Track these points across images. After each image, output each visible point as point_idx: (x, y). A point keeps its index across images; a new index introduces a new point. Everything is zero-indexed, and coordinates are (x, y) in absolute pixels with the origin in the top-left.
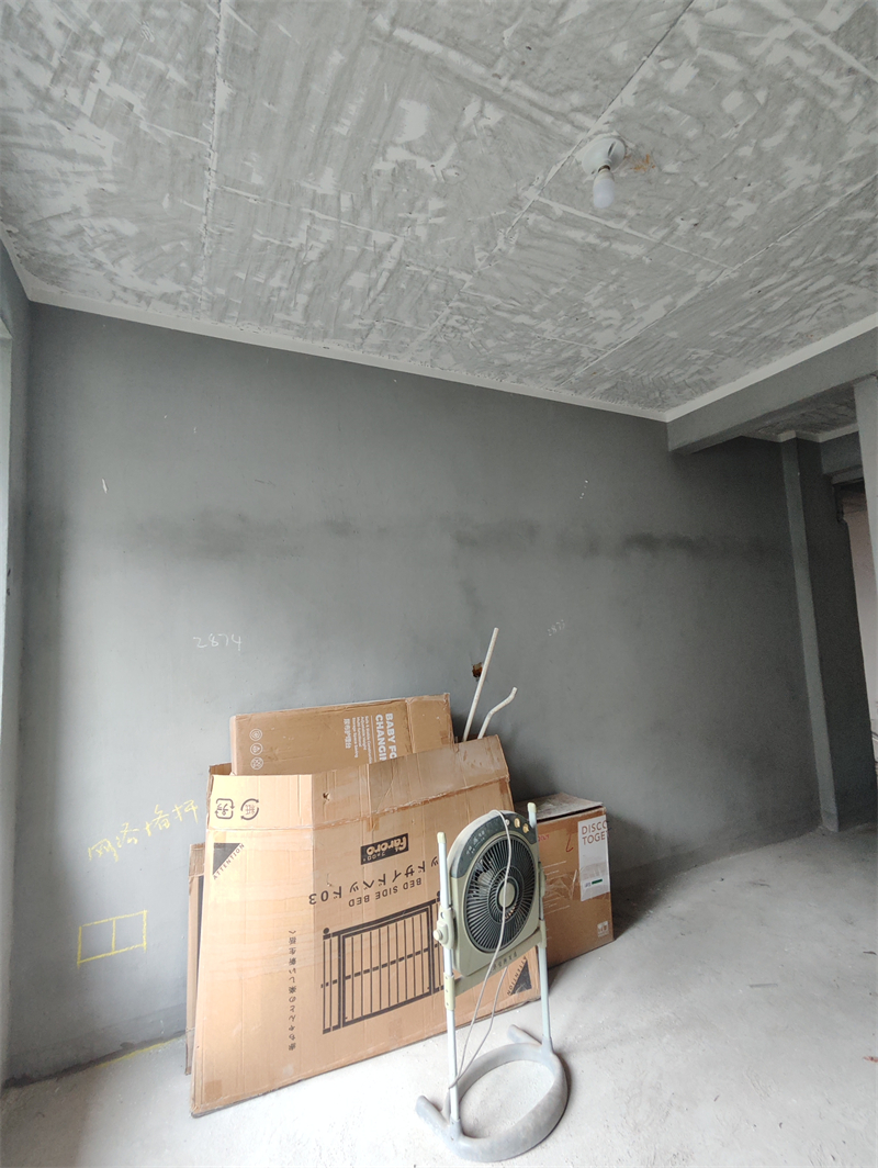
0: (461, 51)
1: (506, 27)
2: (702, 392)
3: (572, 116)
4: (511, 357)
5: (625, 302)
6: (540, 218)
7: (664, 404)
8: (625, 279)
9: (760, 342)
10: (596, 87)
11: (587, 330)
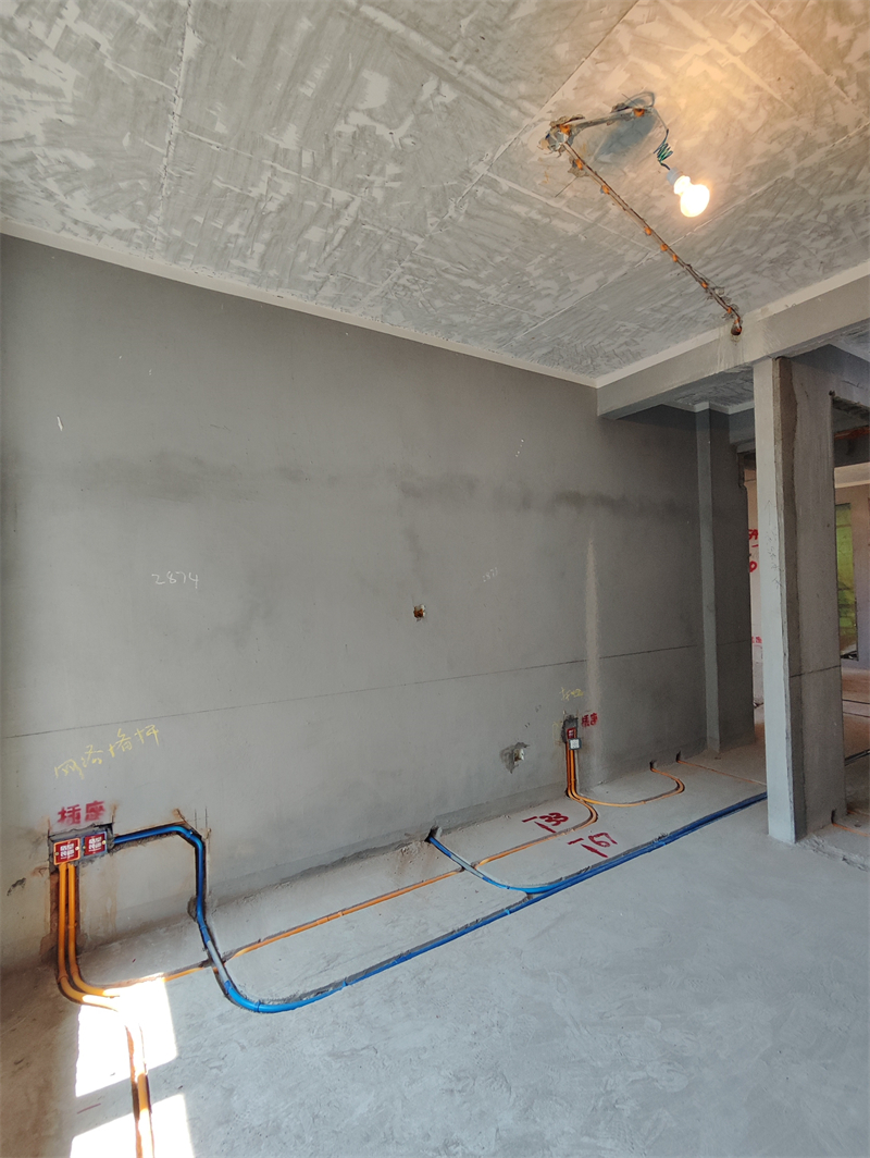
0: (422, 34)
1: (464, 17)
2: (629, 362)
3: (519, 102)
4: (457, 318)
5: (562, 275)
6: (488, 191)
7: (594, 370)
8: (562, 253)
9: (680, 319)
10: (541, 79)
11: (526, 298)
